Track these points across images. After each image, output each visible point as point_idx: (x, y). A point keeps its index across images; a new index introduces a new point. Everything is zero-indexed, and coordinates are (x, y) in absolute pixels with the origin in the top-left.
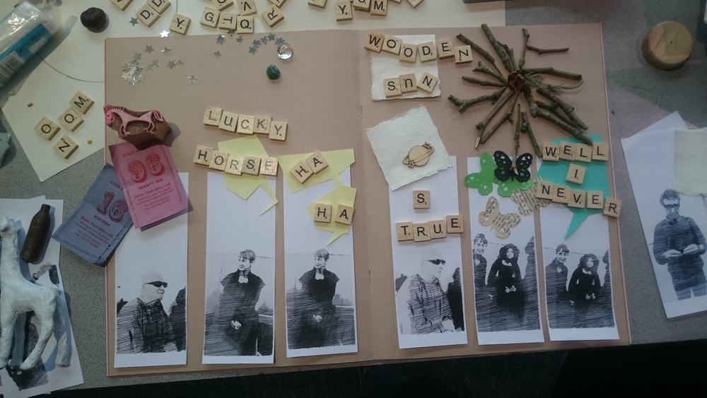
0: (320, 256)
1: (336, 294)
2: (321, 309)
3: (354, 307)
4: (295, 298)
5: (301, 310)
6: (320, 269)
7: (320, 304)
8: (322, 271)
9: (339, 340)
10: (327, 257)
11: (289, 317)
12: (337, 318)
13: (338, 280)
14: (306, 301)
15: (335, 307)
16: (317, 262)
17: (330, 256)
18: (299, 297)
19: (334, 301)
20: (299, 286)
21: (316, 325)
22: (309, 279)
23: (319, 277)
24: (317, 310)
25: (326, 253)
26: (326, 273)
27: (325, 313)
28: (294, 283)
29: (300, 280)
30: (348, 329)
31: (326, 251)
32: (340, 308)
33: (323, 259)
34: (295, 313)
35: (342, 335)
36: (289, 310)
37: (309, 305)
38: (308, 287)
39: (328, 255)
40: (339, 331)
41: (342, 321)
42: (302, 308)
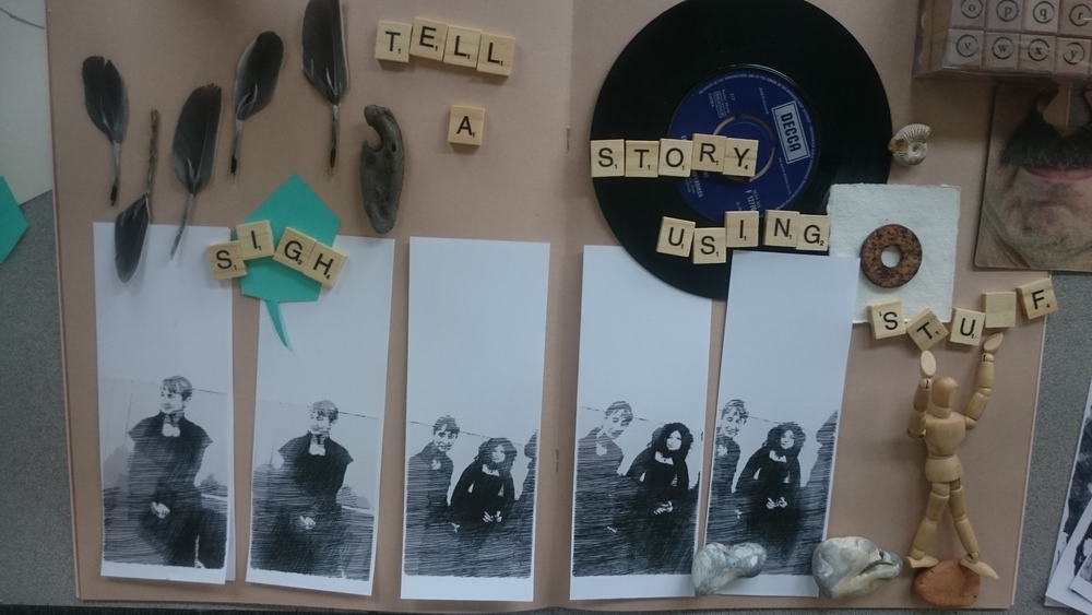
0: (321, 414)
1: (345, 484)
2: (314, 507)
3: (375, 513)
4: (271, 482)
5: (279, 504)
6: (319, 436)
7: (314, 499)
8: (322, 440)
9: (340, 568)
10: (333, 416)
11: (257, 513)
12: (343, 528)
13: (351, 460)
14: (289, 489)
15: (340, 509)
16: (314, 422)
17: (339, 415)
18: (278, 481)
19: (340, 497)
20: (279, 462)
21: (303, 534)
22: (298, 452)
23: (317, 450)
24: (308, 509)
25: (332, 409)
26: (329, 444)
27: (323, 516)
28: (269, 456)
29: (281, 450)
30: (360, 551)
31: (333, 405)
32: (350, 512)
33: (326, 419)
34: (267, 506)
35: (348, 561)
36: (257, 502)
37: (293, 497)
38: (295, 465)
39: (336, 412)
40: (343, 551)
41: (351, 535)
42: (280, 501)
